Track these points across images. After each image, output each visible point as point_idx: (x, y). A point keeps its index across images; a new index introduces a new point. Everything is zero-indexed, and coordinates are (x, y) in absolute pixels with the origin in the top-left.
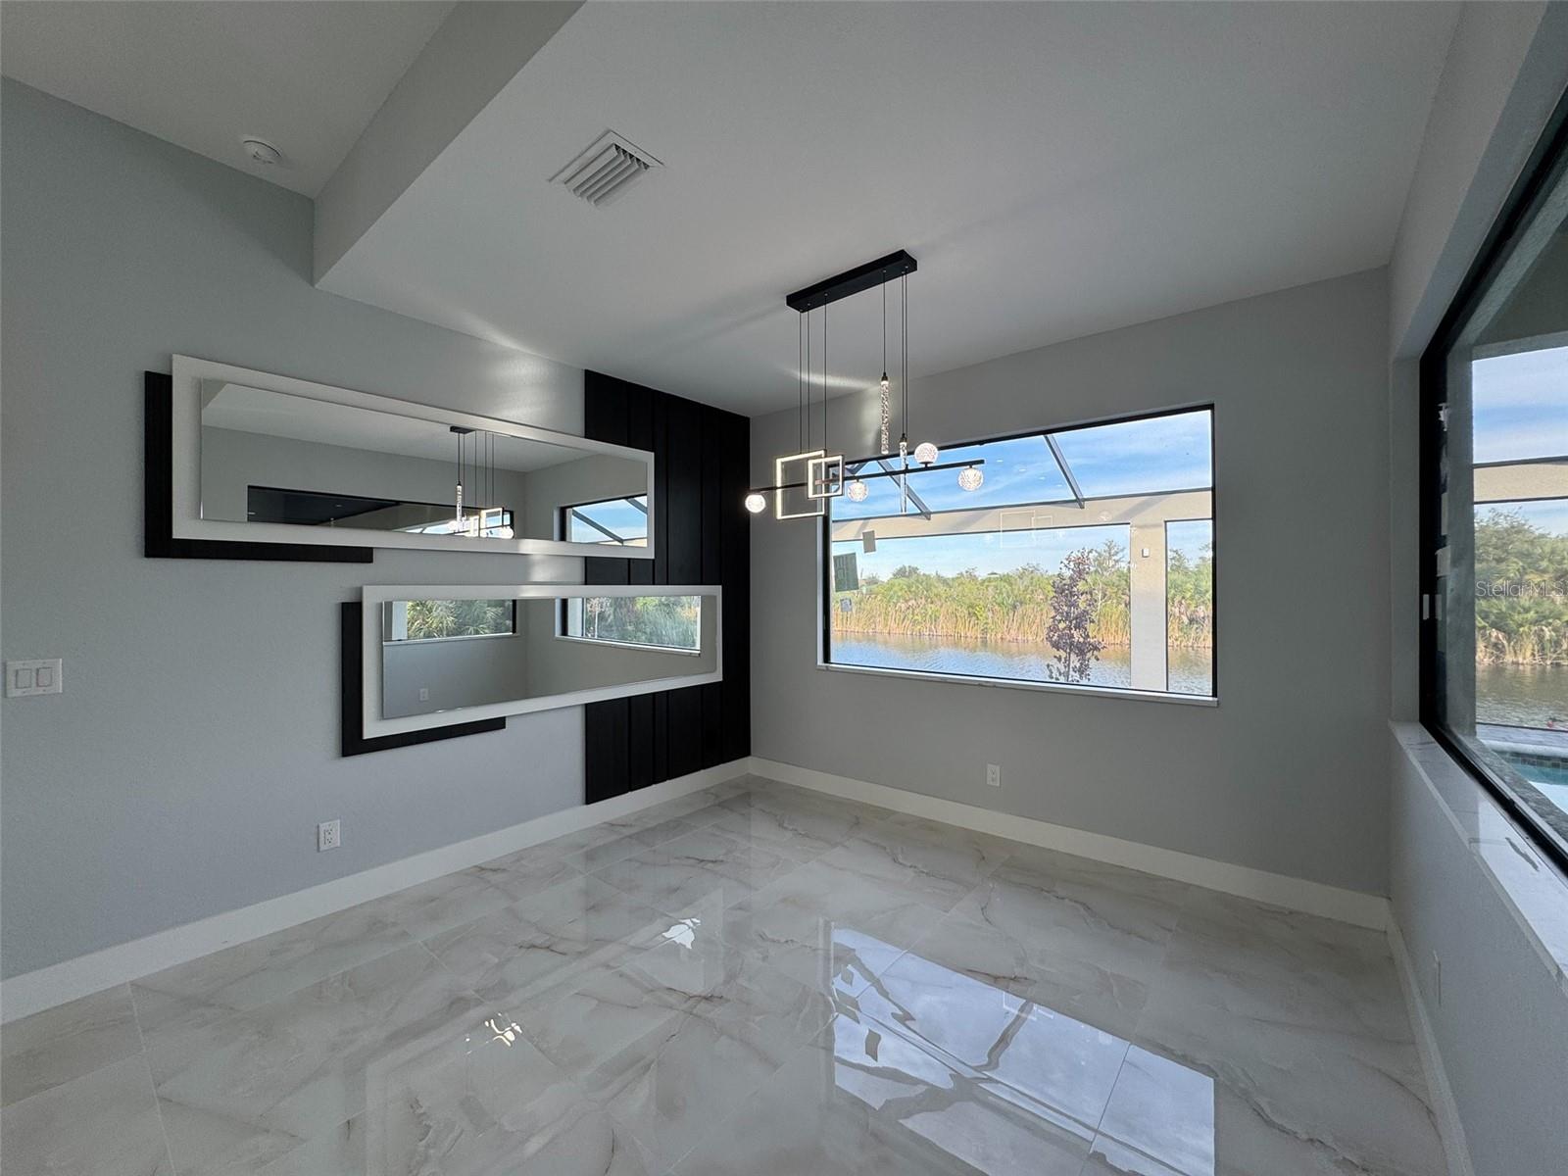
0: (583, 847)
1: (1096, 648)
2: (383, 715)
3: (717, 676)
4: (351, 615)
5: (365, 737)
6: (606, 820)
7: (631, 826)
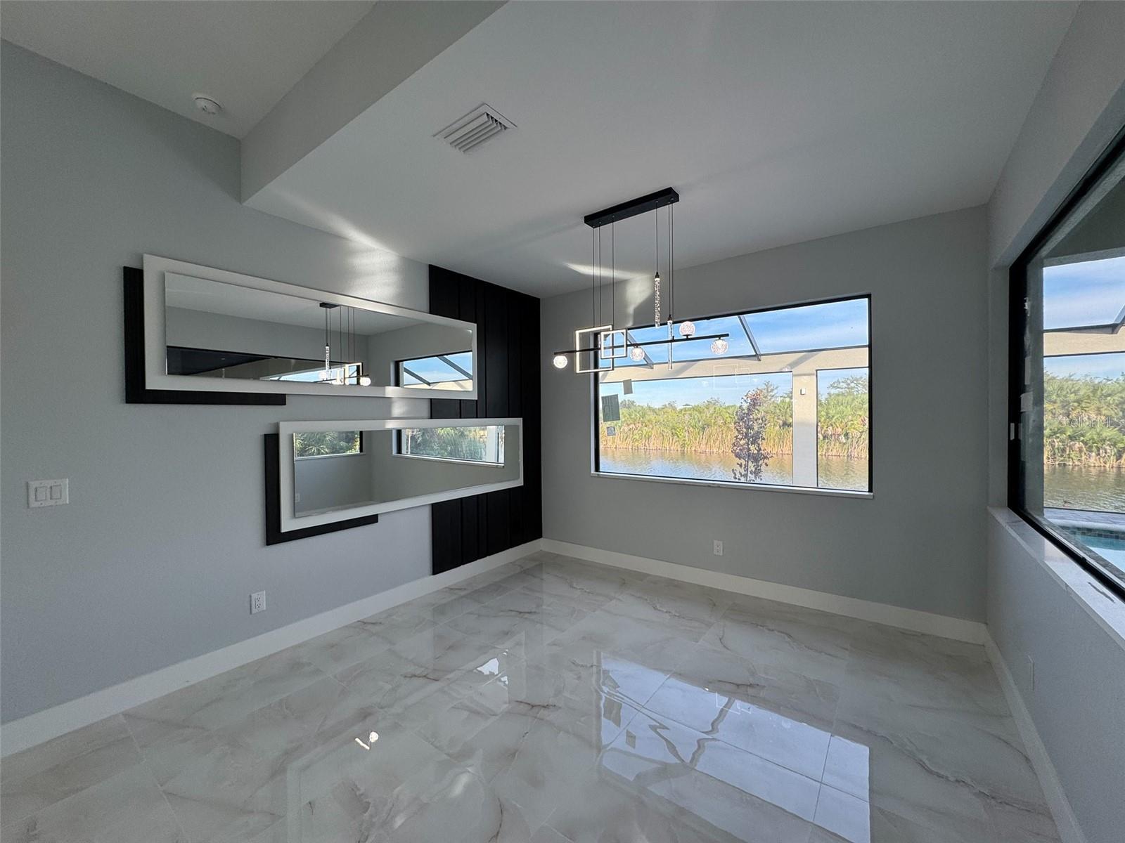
0: (434, 605)
1: (766, 458)
2: (294, 514)
3: (519, 482)
4: (271, 443)
5: (283, 531)
6: (447, 586)
7: (465, 589)
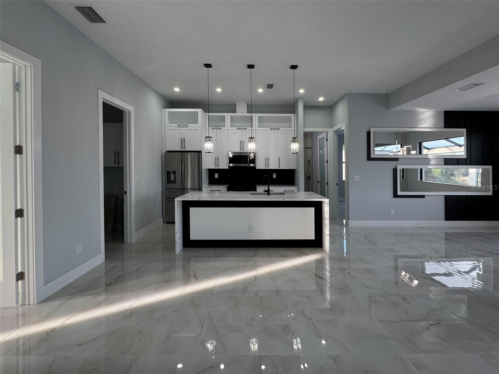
2: (401, 191)
3: (490, 193)
4: (395, 170)
5: (398, 195)
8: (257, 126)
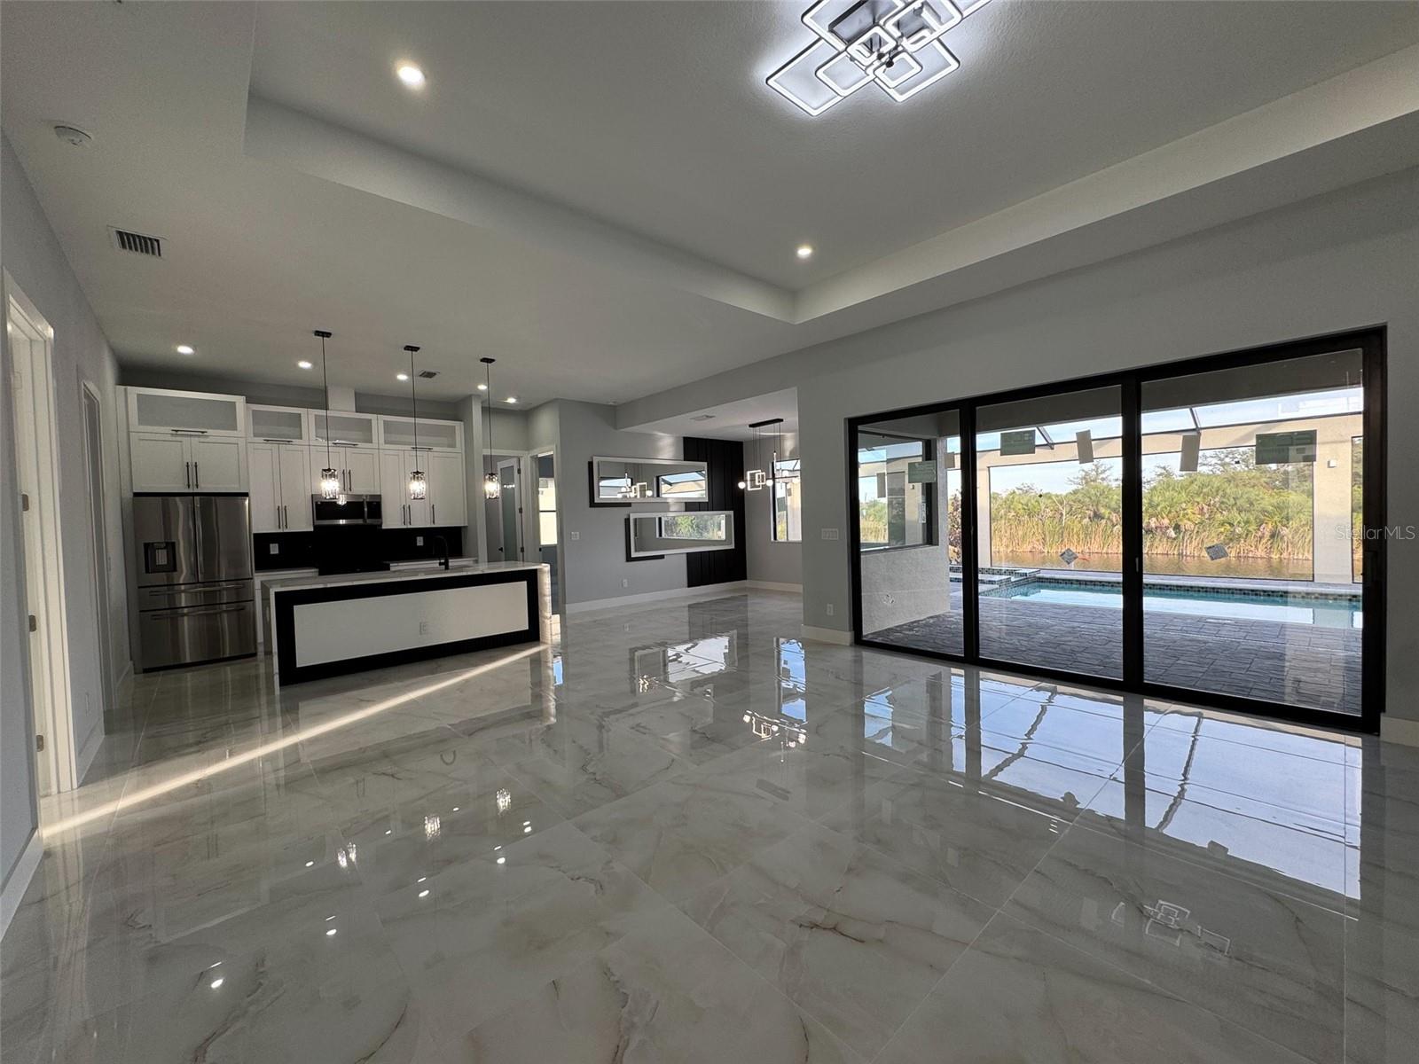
2: (636, 551)
3: (733, 547)
4: (627, 521)
5: (632, 557)
8: (382, 441)
